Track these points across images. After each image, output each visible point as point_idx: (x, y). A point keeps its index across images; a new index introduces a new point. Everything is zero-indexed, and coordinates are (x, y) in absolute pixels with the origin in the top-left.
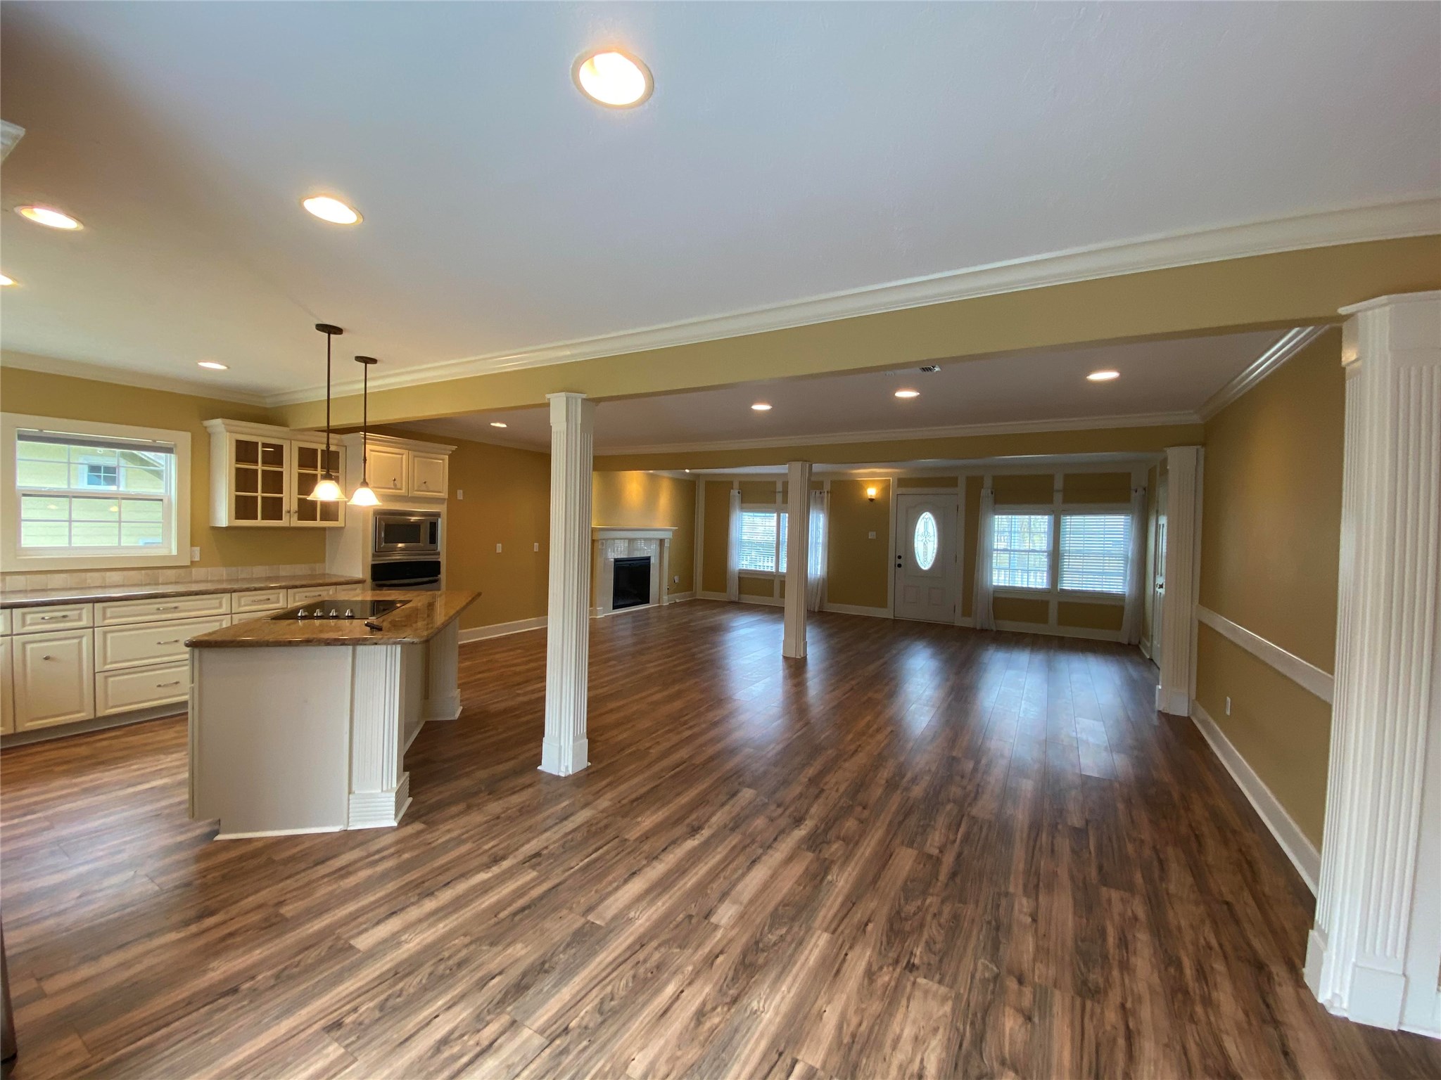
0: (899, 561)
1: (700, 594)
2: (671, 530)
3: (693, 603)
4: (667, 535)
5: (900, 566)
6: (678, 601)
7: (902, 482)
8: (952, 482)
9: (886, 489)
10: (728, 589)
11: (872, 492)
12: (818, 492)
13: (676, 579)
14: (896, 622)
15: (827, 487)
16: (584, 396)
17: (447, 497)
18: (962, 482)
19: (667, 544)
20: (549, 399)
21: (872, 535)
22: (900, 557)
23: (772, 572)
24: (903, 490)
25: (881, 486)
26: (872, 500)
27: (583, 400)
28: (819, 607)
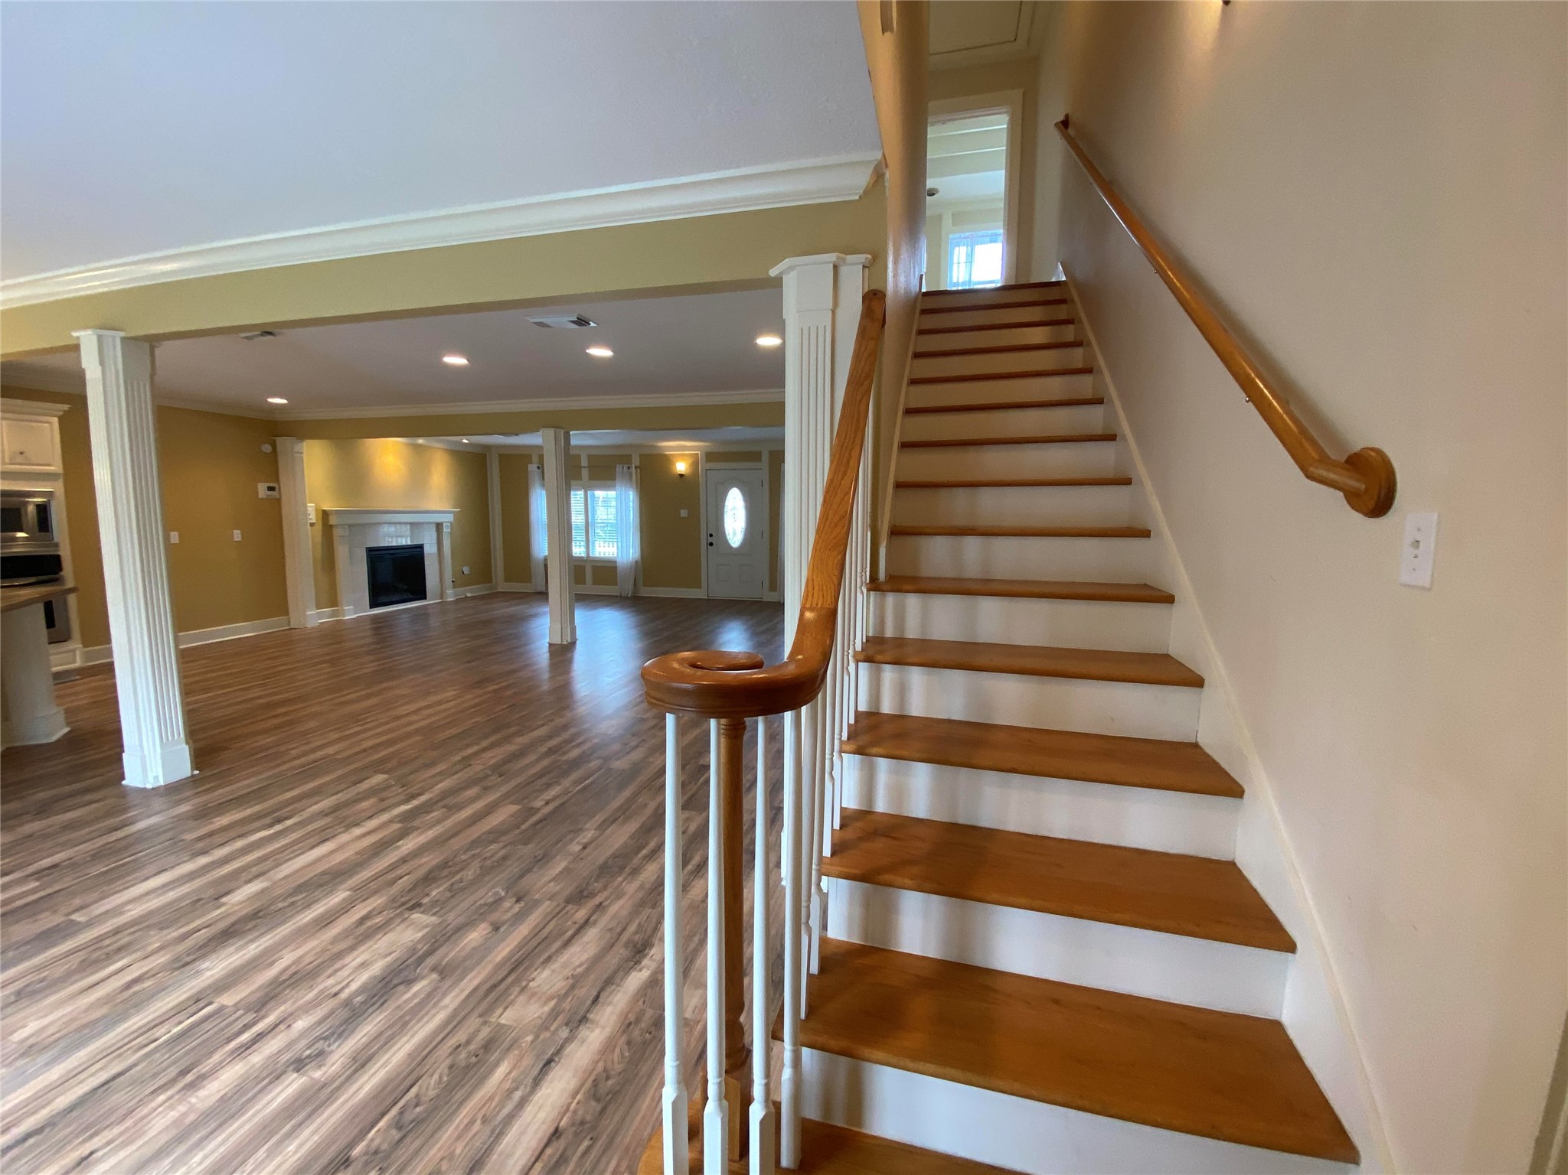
0: (710, 540)
1: (503, 586)
2: (450, 512)
3: (494, 596)
4: (447, 519)
5: (711, 544)
6: (469, 595)
7: (710, 456)
8: (755, 456)
9: (695, 465)
10: (533, 580)
11: (681, 467)
12: (626, 467)
13: (466, 570)
14: (709, 601)
15: (636, 461)
16: (122, 334)
17: (61, 471)
18: (765, 457)
19: (446, 530)
20: (78, 338)
21: (684, 513)
22: (711, 535)
23: (583, 557)
24: (711, 465)
25: (690, 461)
26: (681, 476)
27: (123, 339)
28: (634, 592)
